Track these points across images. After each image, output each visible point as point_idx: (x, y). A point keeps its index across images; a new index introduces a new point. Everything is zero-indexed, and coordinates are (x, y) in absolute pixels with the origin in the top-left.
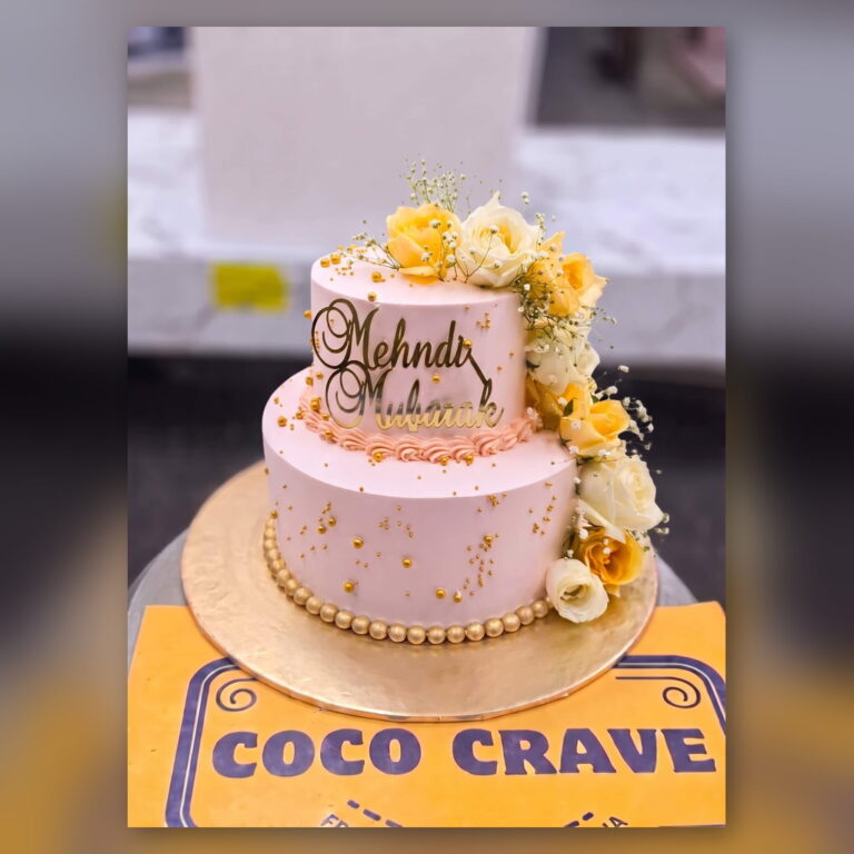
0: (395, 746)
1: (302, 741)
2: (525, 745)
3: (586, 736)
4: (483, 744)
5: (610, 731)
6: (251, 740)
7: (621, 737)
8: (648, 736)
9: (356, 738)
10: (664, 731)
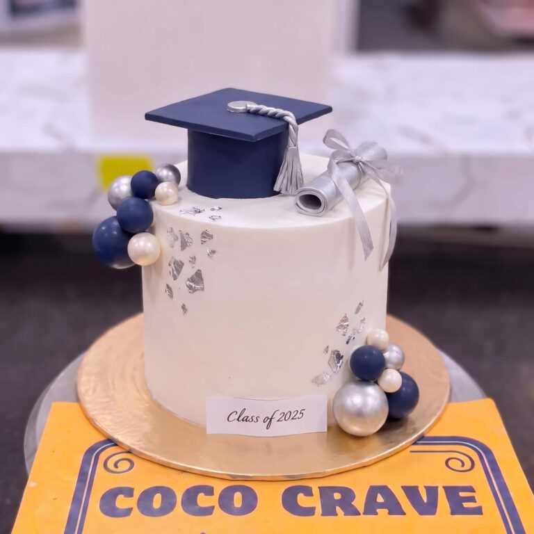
0: (238, 496)
1: (167, 493)
2: (337, 496)
3: (384, 490)
4: (305, 495)
5: (403, 487)
6: (129, 492)
7: (411, 492)
8: (432, 491)
9: (209, 491)
10: (445, 488)
